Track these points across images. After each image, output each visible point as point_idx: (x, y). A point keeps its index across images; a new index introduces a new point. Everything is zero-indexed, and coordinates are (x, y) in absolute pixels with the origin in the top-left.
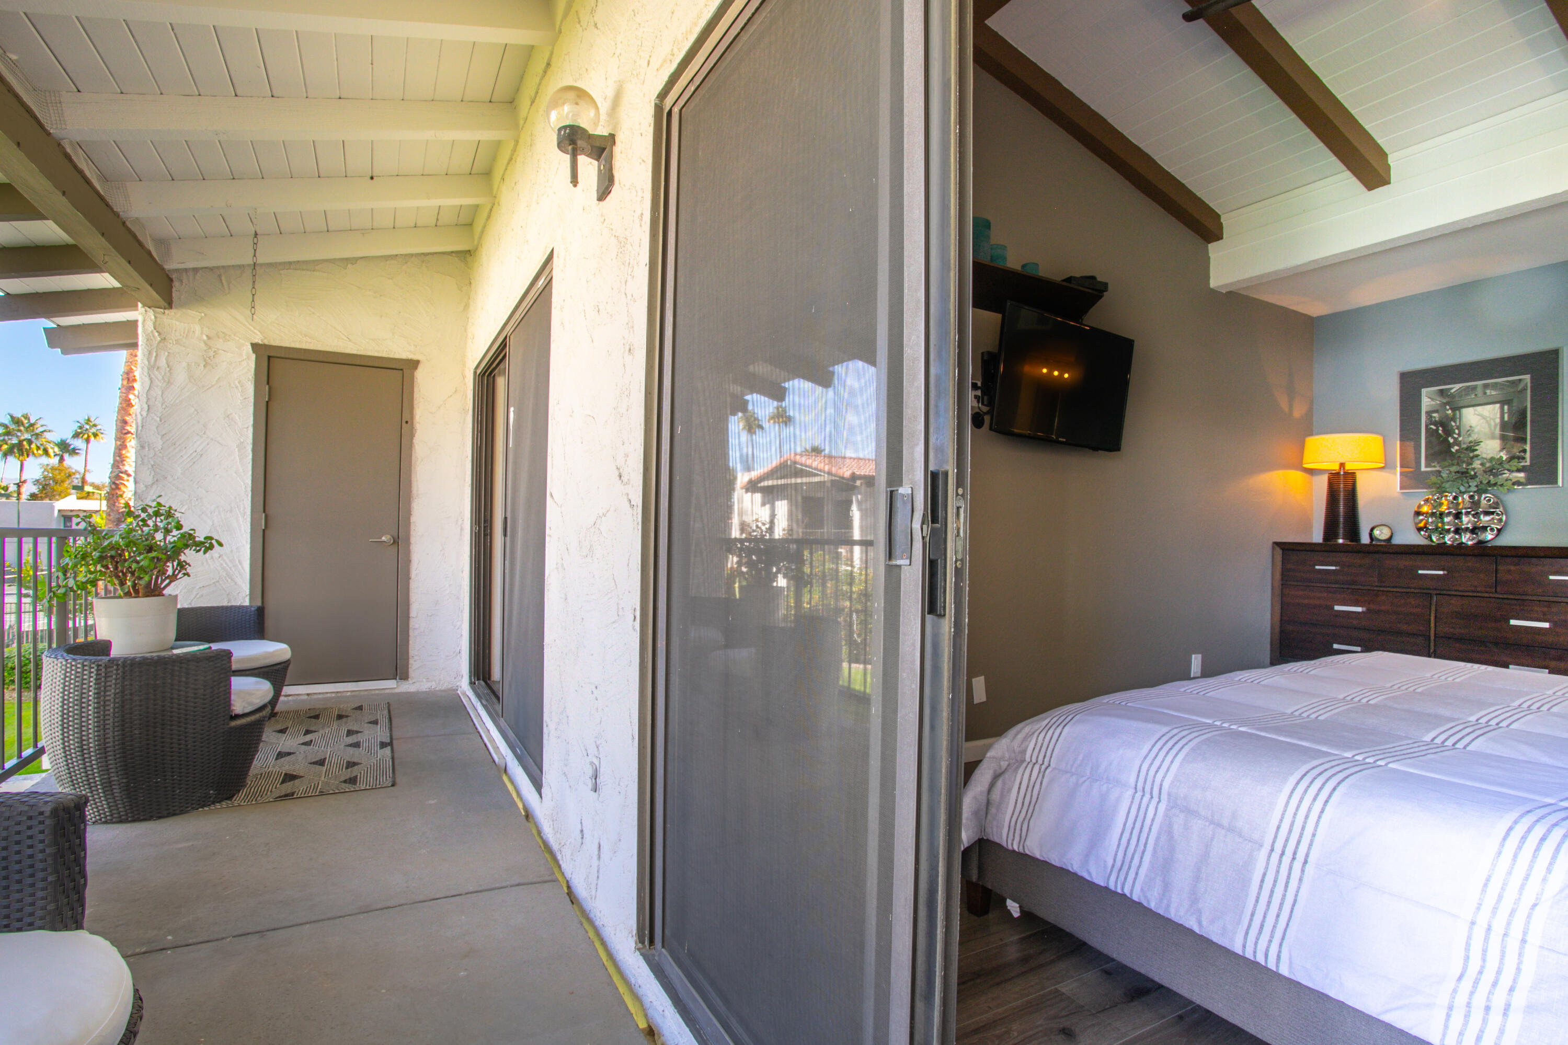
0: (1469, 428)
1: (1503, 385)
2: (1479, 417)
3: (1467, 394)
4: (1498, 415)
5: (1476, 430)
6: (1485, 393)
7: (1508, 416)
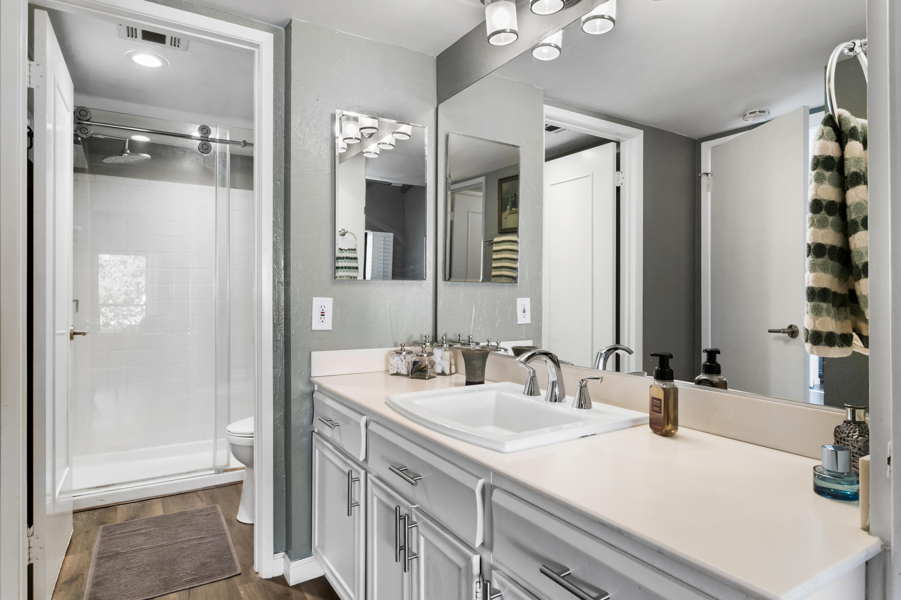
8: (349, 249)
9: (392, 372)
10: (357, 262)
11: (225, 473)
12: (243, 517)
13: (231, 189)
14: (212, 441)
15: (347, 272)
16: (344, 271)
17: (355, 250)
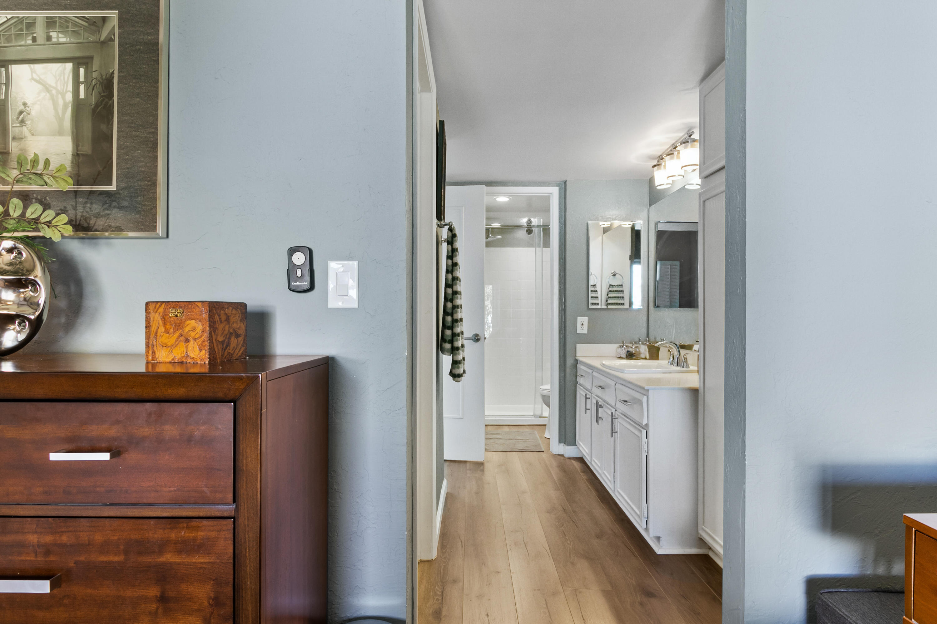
0: (22, 107)
1: (75, 24)
2: (40, 87)
3: (19, 36)
4: (70, 87)
5: (33, 113)
6: (49, 38)
7: (86, 90)
8: (618, 285)
9: (618, 356)
10: (623, 294)
11: (540, 419)
12: (547, 435)
13: (543, 248)
14: (533, 406)
15: (616, 300)
16: (614, 300)
17: (622, 285)
